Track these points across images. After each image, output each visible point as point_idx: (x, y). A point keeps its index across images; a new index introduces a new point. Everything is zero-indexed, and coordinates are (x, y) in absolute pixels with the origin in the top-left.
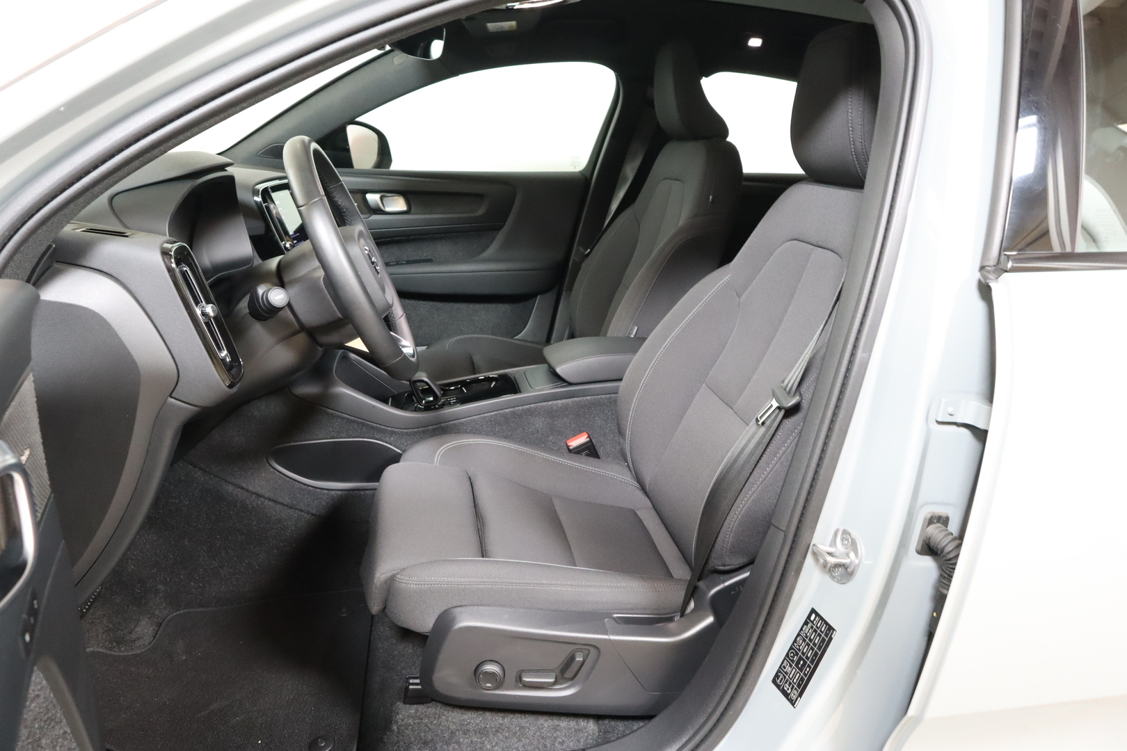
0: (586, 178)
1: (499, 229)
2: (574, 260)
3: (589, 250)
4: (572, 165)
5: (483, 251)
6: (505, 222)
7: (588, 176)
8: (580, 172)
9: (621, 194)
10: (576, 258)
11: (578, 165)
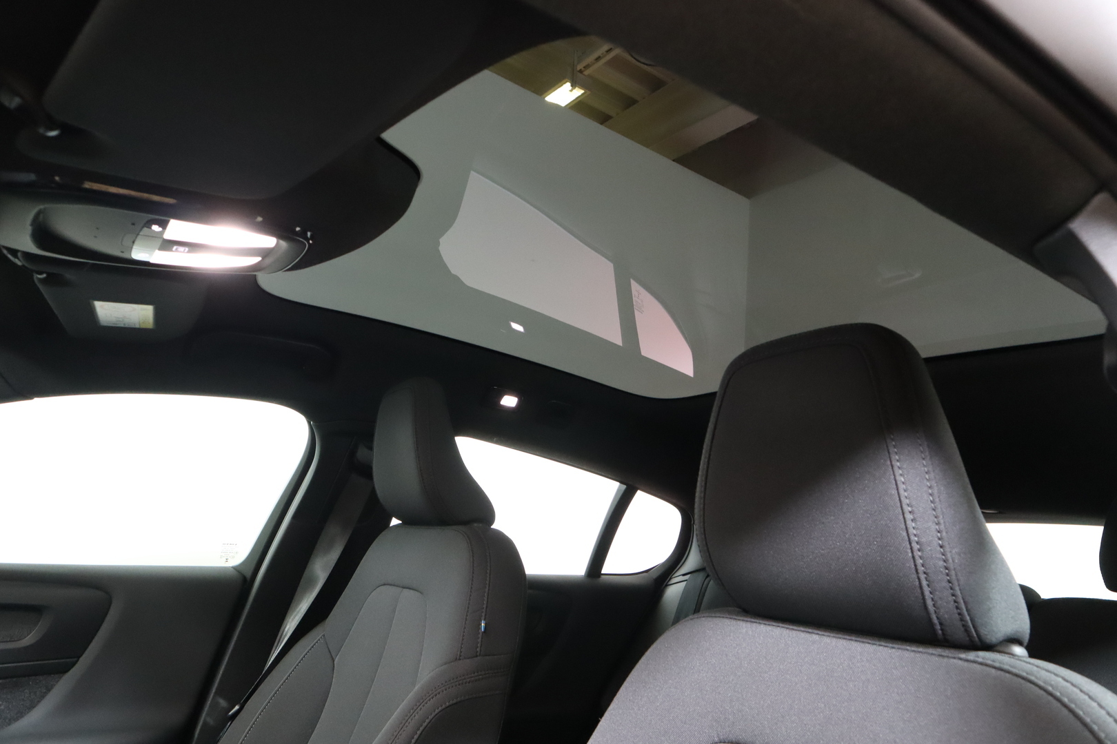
0: (244, 578)
1: (64, 669)
2: (205, 723)
3: (237, 707)
4: (221, 557)
5: (20, 715)
6: (79, 657)
7: (248, 574)
8: (235, 568)
9: (302, 607)
10: (209, 720)
11: (233, 557)
